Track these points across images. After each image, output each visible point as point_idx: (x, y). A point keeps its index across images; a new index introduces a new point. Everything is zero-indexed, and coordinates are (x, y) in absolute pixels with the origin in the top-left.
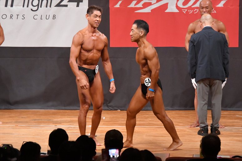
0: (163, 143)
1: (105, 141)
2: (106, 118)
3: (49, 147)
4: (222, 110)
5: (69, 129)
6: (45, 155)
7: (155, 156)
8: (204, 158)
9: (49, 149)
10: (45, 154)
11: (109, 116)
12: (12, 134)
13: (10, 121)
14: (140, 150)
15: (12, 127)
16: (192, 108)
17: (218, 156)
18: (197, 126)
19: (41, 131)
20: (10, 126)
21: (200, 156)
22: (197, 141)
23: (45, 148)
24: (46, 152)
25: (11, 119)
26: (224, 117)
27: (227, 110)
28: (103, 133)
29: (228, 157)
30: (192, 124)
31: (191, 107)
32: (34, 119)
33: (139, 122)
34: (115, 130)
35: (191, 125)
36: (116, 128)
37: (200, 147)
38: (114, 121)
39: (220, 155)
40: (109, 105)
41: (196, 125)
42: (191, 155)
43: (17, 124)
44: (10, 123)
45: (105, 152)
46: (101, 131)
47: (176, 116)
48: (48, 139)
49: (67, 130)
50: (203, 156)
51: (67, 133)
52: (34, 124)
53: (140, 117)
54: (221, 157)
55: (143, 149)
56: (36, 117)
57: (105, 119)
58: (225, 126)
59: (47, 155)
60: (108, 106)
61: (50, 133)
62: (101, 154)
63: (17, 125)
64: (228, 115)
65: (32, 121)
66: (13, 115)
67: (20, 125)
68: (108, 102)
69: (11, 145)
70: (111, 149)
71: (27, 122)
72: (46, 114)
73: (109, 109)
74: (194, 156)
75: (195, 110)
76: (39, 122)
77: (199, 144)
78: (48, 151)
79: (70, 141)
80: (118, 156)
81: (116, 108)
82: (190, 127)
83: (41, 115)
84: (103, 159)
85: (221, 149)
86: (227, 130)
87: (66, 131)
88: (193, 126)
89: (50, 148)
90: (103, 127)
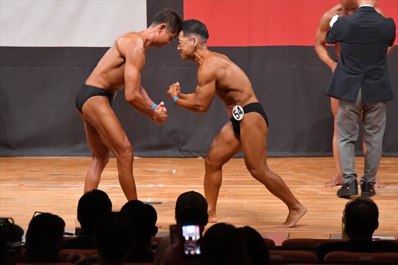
0: (279, 215)
1: (176, 212)
2: (177, 170)
3: (79, 223)
4: (382, 156)
5: (112, 190)
6: (72, 236)
7: (264, 236)
8: (349, 241)
9: (79, 225)
10: (72, 234)
11: (182, 168)
12: (13, 201)
13: (9, 177)
14: (238, 226)
15: (13, 187)
16: (328, 153)
17: (373, 237)
18: (337, 185)
19: (64, 195)
20: (9, 187)
21: (343, 237)
22: (336, 211)
23: (72, 224)
24: (74, 232)
25: (11, 173)
26: (385, 169)
27: (390, 156)
28: (172, 197)
29: (392, 238)
30: (328, 180)
31: (326, 151)
32: (52, 174)
33: (235, 178)
34: (193, 192)
35: (327, 183)
36: (195, 188)
37: (343, 220)
38: (192, 177)
39: (376, 235)
40: (183, 148)
41: (335, 182)
42: (327, 236)
43: (23, 183)
44: (9, 180)
45: (176, 231)
46: (169, 194)
47: (301, 168)
48: (77, 209)
49: (110, 193)
50: (347, 236)
51: (110, 198)
52: (52, 182)
53: (237, 169)
54: (379, 239)
55: (242, 226)
56: (55, 170)
57: (176, 173)
58: (387, 184)
59: (74, 236)
60: (180, 150)
61: (79, 199)
62: (169, 234)
63: (23, 185)
64: (392, 164)
65: (48, 177)
66: (14, 166)
67: (27, 184)
68: (180, 144)
69: (12, 219)
70: (186, 225)
71: (38, 179)
72: (72, 165)
73: (183, 156)
74: (333, 238)
75: (333, 156)
76: (60, 179)
77: (340, 215)
78: (77, 229)
79: (114, 212)
80: (198, 238)
81: (195, 154)
82: (325, 186)
83: (64, 166)
84: (172, 242)
85: (380, 225)
86: (390, 191)
87: (108, 194)
88: (330, 185)
89: (81, 223)
90: (172, 188)
